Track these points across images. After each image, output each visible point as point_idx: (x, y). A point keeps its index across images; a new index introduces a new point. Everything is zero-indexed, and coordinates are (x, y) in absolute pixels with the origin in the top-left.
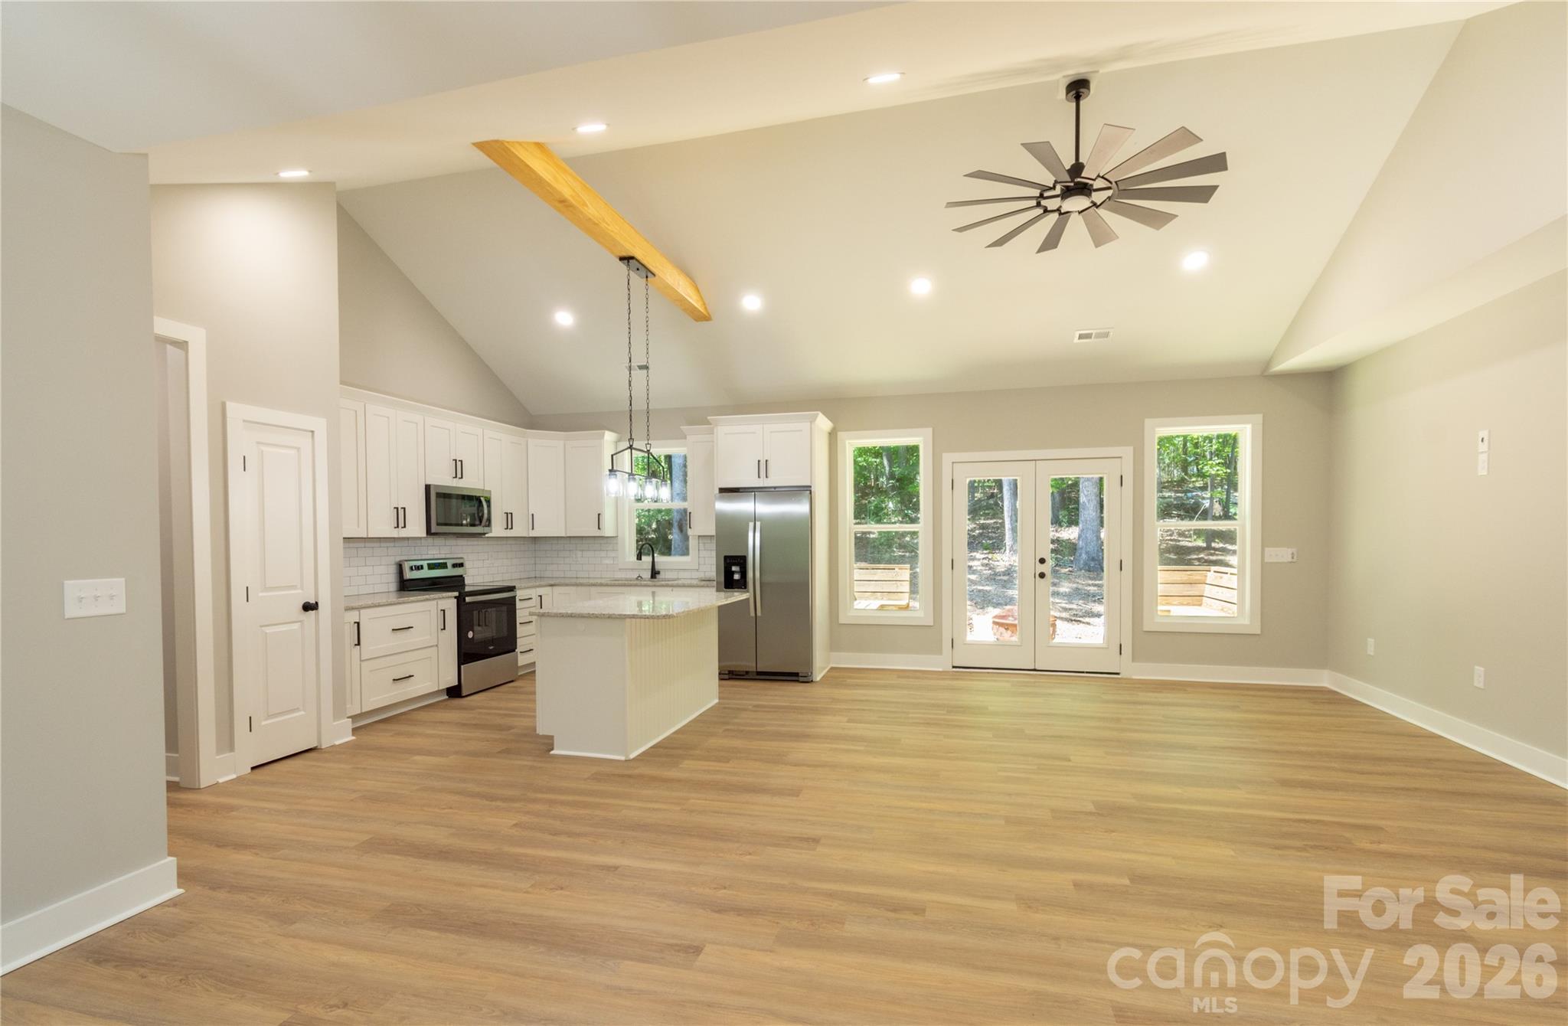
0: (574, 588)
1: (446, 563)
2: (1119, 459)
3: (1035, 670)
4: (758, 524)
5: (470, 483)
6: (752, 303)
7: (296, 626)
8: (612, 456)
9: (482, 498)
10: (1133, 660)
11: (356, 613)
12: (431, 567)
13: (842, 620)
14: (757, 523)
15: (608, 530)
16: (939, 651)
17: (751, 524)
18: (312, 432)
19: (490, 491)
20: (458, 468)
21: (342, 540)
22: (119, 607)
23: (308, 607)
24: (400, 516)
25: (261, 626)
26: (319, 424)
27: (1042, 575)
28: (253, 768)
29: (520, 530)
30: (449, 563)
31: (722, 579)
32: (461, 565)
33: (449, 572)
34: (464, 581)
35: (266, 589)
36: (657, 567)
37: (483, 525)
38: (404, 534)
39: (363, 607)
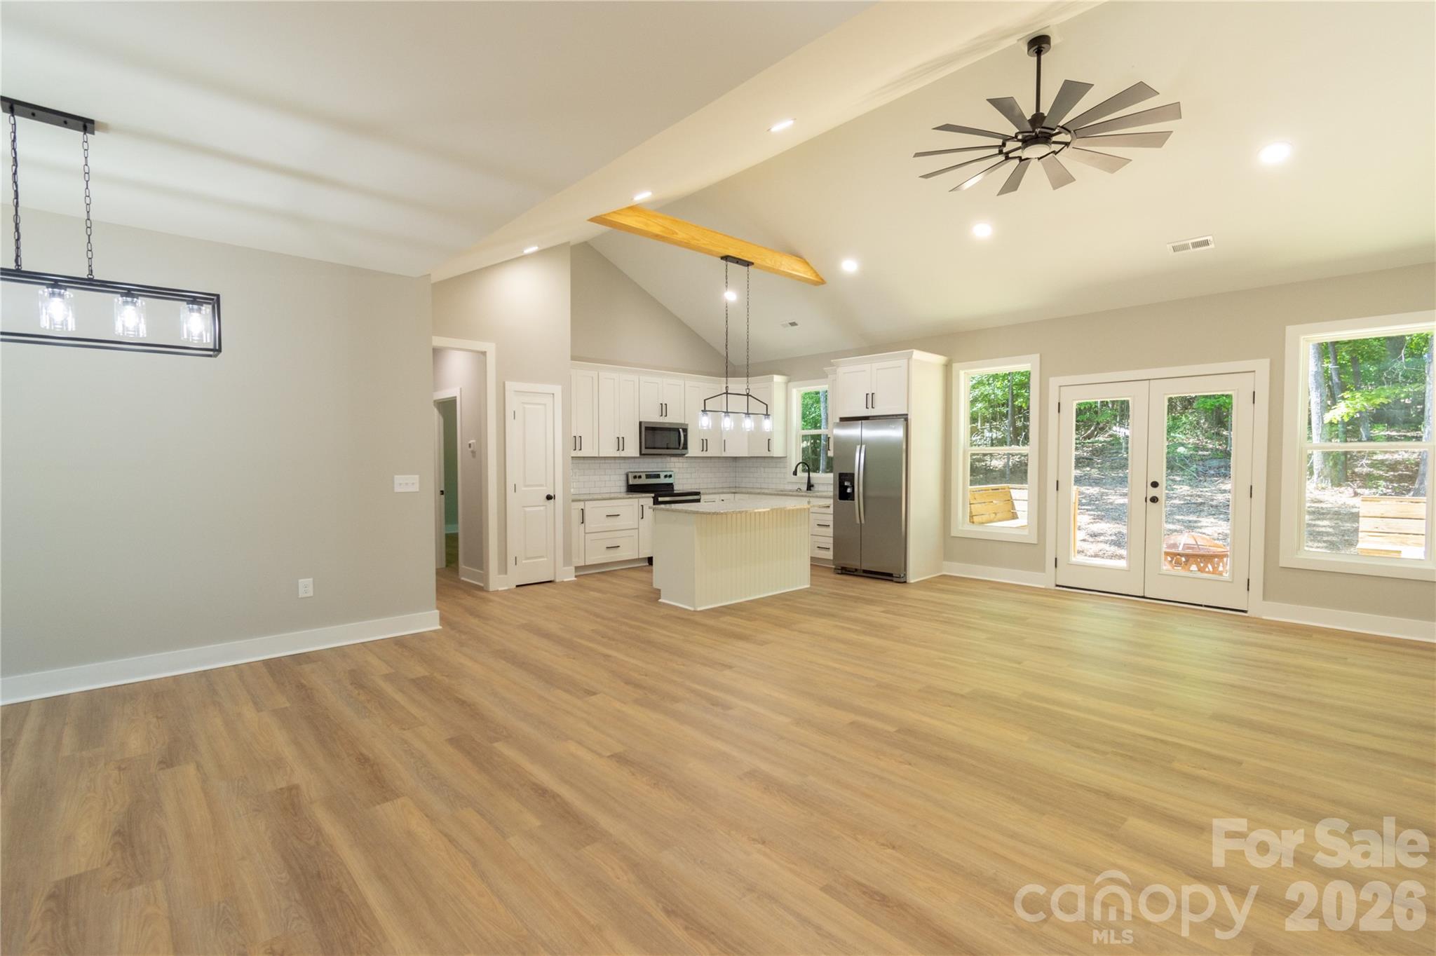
0: (747, 495)
1: (659, 475)
2: (1253, 373)
3: (1144, 597)
4: (864, 446)
5: (672, 418)
6: (849, 266)
7: (542, 508)
8: (705, 400)
9: (681, 430)
10: (1265, 598)
11: (582, 503)
12: (648, 476)
13: (954, 533)
15: (777, 451)
16: (1042, 568)
17: (858, 447)
18: (553, 393)
19: (687, 425)
20: (664, 409)
21: (570, 459)
22: (416, 488)
23: (549, 498)
24: (620, 443)
25: (524, 507)
26: (557, 390)
27: (1154, 500)
28: (517, 586)
29: (713, 451)
30: (662, 475)
31: (837, 493)
32: (670, 476)
33: (662, 480)
34: (673, 488)
35: (526, 486)
36: (812, 482)
37: (681, 448)
38: (623, 454)
39: (588, 500)
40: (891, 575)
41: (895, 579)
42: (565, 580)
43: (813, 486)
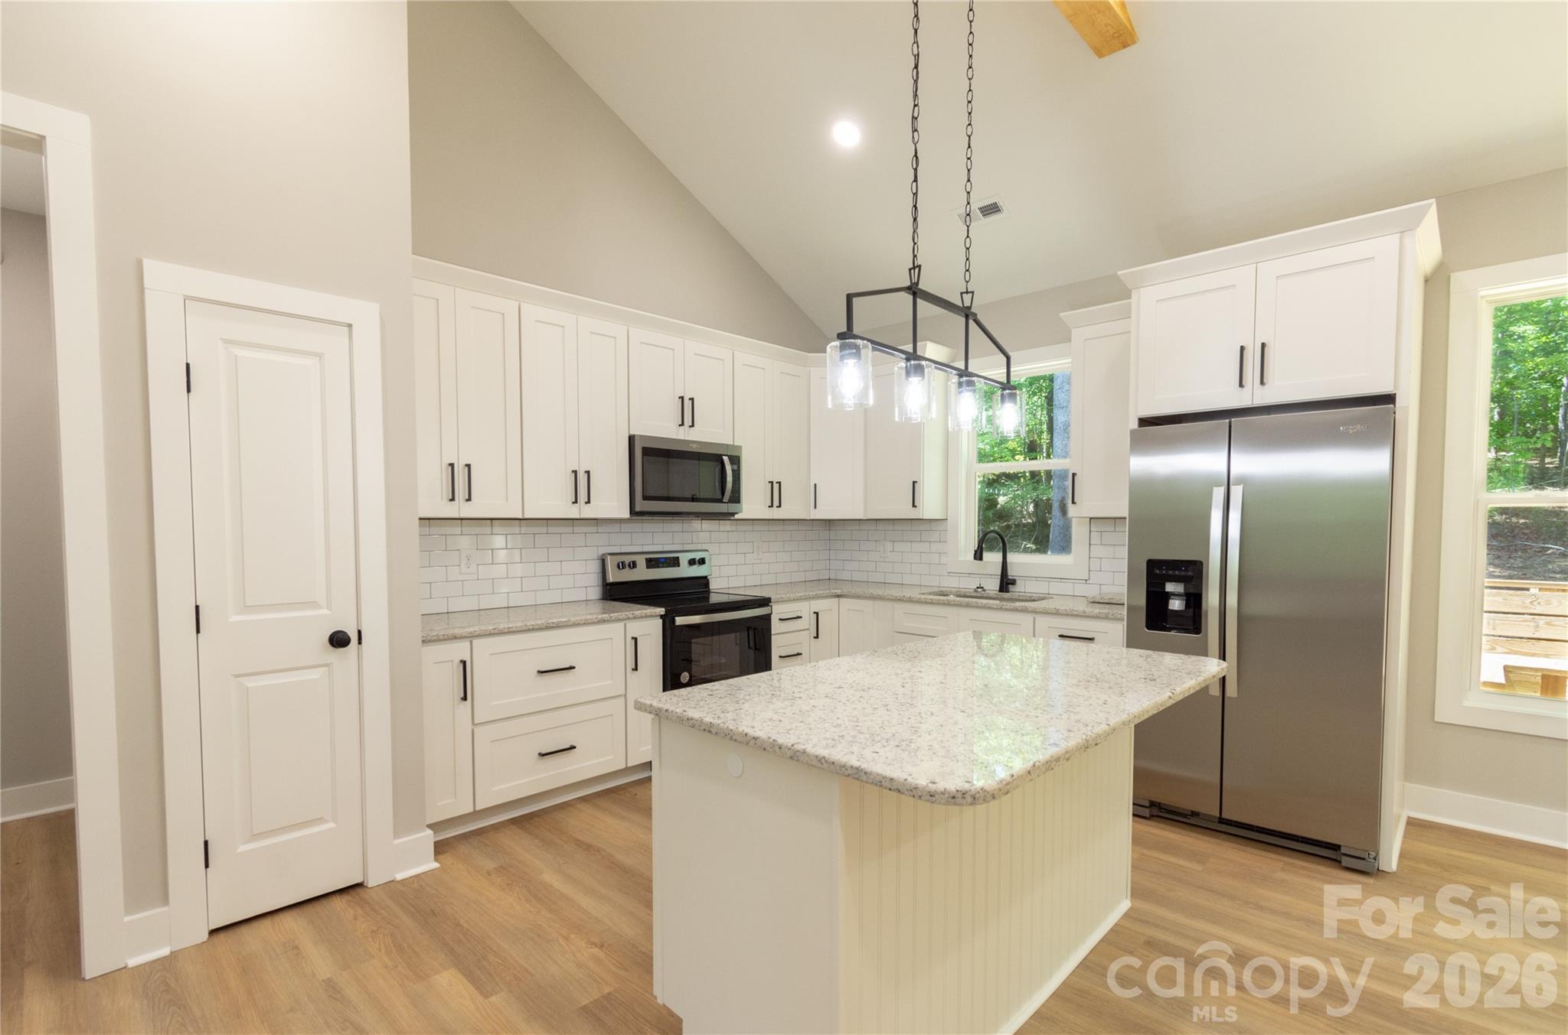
0: (869, 603)
1: (676, 559)
4: (1236, 497)
5: (706, 432)
7: (315, 675)
9: (725, 459)
11: (466, 644)
12: (652, 563)
13: (1445, 715)
14: (1232, 488)
15: (930, 507)
17: (1219, 492)
18: (350, 326)
19: (740, 447)
20: (687, 409)
21: (418, 520)
23: (339, 640)
24: (581, 484)
25: (236, 676)
26: (365, 314)
28: (213, 932)
29: (793, 508)
30: (684, 559)
31: (1143, 606)
32: (702, 561)
33: (685, 571)
34: (708, 586)
35: (245, 608)
36: (1012, 571)
37: (726, 499)
38: (588, 512)
39: (479, 636)
40: (1336, 848)
41: (1346, 861)
42: (399, 877)
43: (1013, 582)
